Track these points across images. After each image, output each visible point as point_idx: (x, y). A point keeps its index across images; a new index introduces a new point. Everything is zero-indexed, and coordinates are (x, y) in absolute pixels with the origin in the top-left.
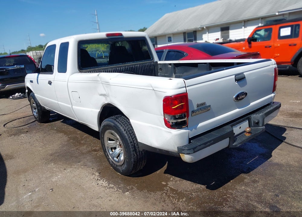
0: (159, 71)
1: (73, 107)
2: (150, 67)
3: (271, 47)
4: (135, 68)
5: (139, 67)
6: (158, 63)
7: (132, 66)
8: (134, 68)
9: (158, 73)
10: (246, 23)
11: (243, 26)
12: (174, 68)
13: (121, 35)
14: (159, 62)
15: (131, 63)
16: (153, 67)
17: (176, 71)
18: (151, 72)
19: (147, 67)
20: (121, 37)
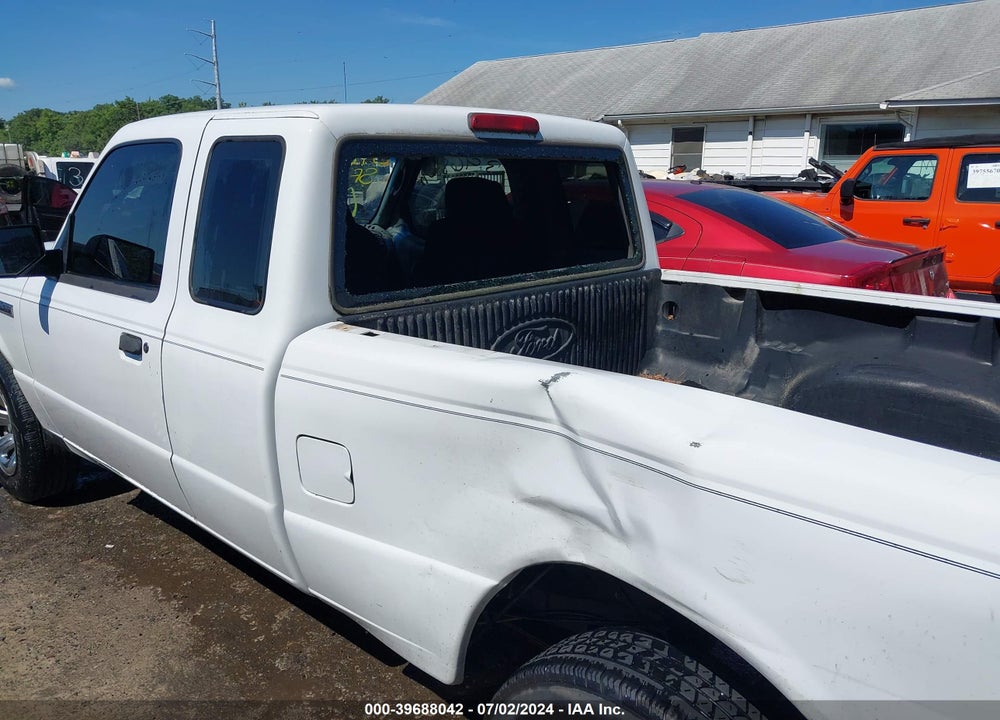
0: (659, 313)
1: (287, 513)
2: (633, 297)
3: (927, 223)
4: (577, 303)
5: (593, 294)
6: (662, 278)
7: (567, 291)
8: (574, 300)
9: (656, 323)
10: (760, 124)
11: (751, 133)
12: (758, 314)
13: (532, 126)
14: (669, 275)
15: (559, 274)
16: (644, 294)
17: (766, 327)
18: (635, 319)
19: (622, 297)
20: (532, 138)
